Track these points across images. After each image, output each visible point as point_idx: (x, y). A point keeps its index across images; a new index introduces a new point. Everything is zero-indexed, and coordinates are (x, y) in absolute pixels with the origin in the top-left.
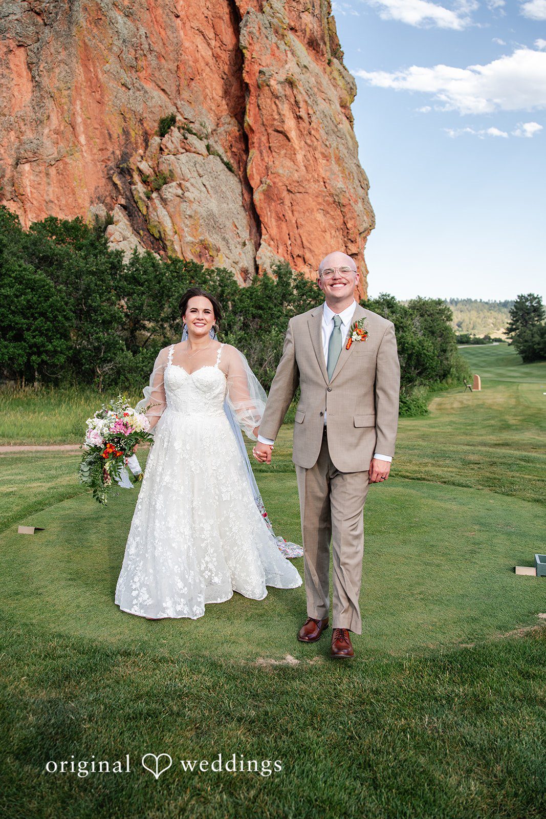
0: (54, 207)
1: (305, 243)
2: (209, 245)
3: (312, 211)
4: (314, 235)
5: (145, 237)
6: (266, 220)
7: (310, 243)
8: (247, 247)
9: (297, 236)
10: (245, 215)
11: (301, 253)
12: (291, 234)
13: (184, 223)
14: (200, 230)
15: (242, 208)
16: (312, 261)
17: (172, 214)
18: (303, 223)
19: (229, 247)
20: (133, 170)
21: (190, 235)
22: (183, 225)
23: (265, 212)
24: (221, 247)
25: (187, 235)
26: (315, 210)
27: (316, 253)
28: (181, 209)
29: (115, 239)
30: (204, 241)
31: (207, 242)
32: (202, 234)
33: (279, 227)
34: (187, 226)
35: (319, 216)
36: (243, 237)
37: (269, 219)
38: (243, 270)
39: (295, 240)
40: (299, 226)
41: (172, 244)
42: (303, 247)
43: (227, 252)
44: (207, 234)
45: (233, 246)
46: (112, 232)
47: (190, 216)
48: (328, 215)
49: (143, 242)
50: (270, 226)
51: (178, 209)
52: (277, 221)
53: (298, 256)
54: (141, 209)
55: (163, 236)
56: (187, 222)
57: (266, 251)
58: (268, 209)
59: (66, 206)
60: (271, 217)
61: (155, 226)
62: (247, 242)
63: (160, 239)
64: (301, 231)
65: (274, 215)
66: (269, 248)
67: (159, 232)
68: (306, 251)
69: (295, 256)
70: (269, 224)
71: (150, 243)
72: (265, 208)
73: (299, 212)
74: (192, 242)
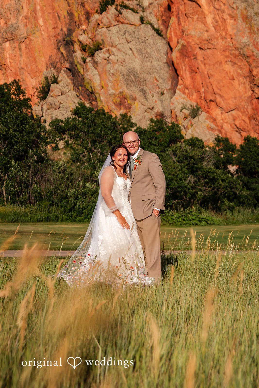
0: (24, 72)
1: (216, 90)
2: (127, 95)
3: (221, 63)
4: (223, 83)
5: (83, 92)
6: (182, 73)
7: (220, 90)
8: (164, 95)
9: (209, 84)
10: (168, 70)
11: (213, 99)
12: (204, 83)
13: (109, 80)
14: (120, 84)
15: (166, 65)
16: (223, 104)
17: (101, 73)
18: (212, 73)
19: (145, 96)
20: (75, 42)
21: (113, 89)
22: (108, 81)
23: (181, 67)
24: (137, 97)
25: (110, 88)
26: (223, 62)
27: (226, 97)
28: (107, 69)
29: (54, 94)
30: (122, 92)
31: (124, 94)
32: (121, 87)
33: (193, 78)
34: (111, 82)
35: (228, 67)
36: (163, 87)
37: (184, 72)
39: (207, 88)
40: (210, 76)
41: (100, 96)
42: (215, 93)
43: (143, 100)
44: (125, 88)
45: (150, 95)
46: (54, 89)
47: (113, 74)
48: (236, 66)
49: (82, 95)
50: (185, 78)
51: (105, 69)
52: (191, 73)
53: (211, 101)
54: (80, 71)
55: (93, 90)
56: (111, 79)
57: (179, 98)
58: (183, 64)
59: (31, 71)
60: (185, 70)
61: (88, 83)
62: (165, 92)
63: (92, 93)
64: (211, 80)
65: (188, 68)
66: (183, 96)
67: (91, 87)
68: (217, 96)
69: (208, 101)
70: (184, 76)
71: (86, 96)
72: (181, 64)
73: (210, 65)
74: (114, 94)
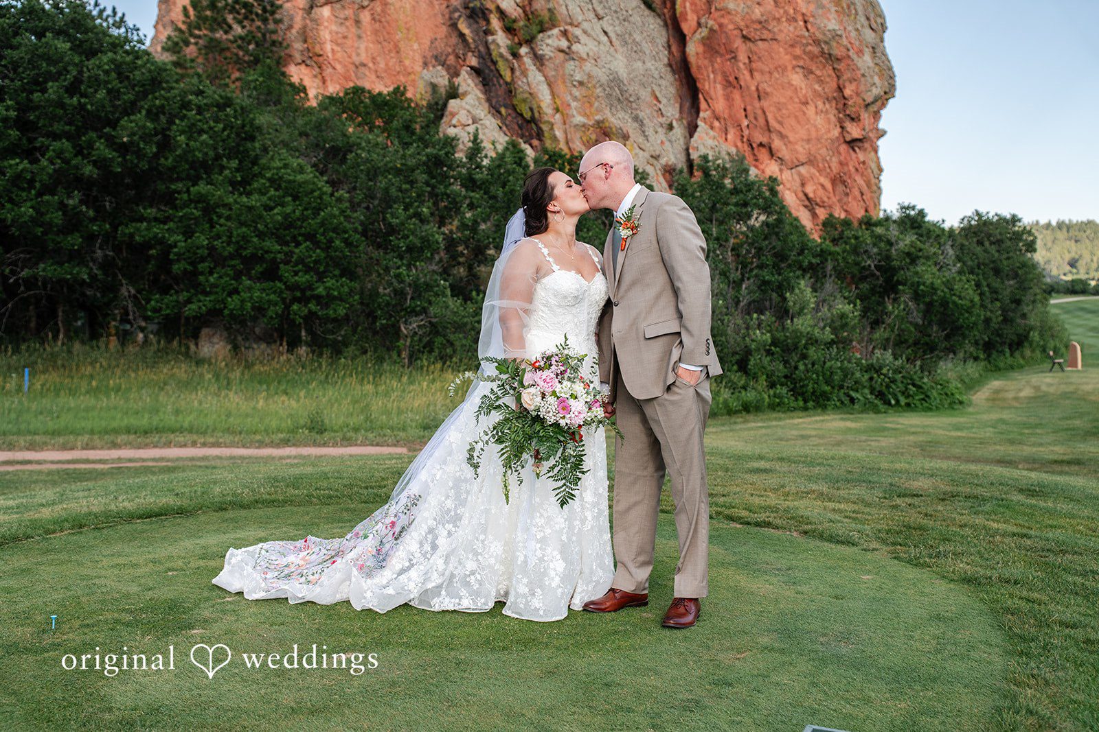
0: (367, 73)
1: (773, 123)
2: (611, 128)
3: (785, 69)
4: (787, 109)
5: (509, 118)
6: (707, 87)
7: (781, 123)
8: (674, 131)
9: (759, 112)
10: (672, 79)
11: (764, 140)
12: (748, 108)
13: (571, 94)
14: (596, 104)
15: (669, 69)
16: (784, 152)
17: (552, 80)
18: (768, 90)
19: (644, 132)
20: (491, 11)
21: (579, 113)
22: (569, 97)
23: (705, 74)
24: (631, 132)
25: (575, 113)
26: (789, 68)
27: (791, 139)
28: (567, 72)
29: (459, 121)
30: (603, 122)
31: (607, 124)
32: (598, 111)
33: (728, 98)
34: (575, 99)
35: (797, 79)
36: (669, 115)
37: (712, 85)
38: (668, 168)
39: (756, 118)
40: (762, 94)
41: (552, 129)
42: (769, 130)
43: (641, 140)
44: (607, 111)
45: (651, 129)
46: (455, 110)
47: (581, 83)
48: (811, 76)
49: (506, 126)
50: (714, 97)
51: (561, 72)
52: (725, 88)
53: (761, 145)
54: (502, 73)
55: (537, 115)
56: (576, 92)
57: (706, 138)
58: (710, 69)
59: (386, 71)
60: (715, 82)
61: (524, 101)
62: (675, 124)
63: (533, 120)
64: (765, 104)
65: (719, 78)
66: (711, 133)
67: (531, 109)
68: (774, 136)
69: (754, 145)
70: (712, 93)
71: (517, 128)
72: (706, 67)
73: (762, 72)
74: (584, 126)
